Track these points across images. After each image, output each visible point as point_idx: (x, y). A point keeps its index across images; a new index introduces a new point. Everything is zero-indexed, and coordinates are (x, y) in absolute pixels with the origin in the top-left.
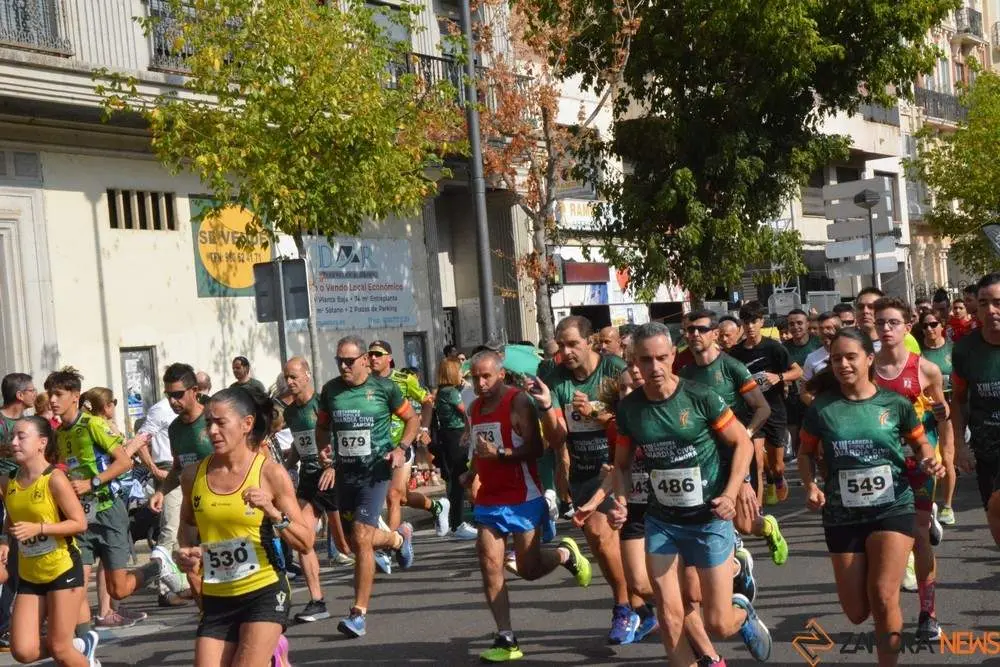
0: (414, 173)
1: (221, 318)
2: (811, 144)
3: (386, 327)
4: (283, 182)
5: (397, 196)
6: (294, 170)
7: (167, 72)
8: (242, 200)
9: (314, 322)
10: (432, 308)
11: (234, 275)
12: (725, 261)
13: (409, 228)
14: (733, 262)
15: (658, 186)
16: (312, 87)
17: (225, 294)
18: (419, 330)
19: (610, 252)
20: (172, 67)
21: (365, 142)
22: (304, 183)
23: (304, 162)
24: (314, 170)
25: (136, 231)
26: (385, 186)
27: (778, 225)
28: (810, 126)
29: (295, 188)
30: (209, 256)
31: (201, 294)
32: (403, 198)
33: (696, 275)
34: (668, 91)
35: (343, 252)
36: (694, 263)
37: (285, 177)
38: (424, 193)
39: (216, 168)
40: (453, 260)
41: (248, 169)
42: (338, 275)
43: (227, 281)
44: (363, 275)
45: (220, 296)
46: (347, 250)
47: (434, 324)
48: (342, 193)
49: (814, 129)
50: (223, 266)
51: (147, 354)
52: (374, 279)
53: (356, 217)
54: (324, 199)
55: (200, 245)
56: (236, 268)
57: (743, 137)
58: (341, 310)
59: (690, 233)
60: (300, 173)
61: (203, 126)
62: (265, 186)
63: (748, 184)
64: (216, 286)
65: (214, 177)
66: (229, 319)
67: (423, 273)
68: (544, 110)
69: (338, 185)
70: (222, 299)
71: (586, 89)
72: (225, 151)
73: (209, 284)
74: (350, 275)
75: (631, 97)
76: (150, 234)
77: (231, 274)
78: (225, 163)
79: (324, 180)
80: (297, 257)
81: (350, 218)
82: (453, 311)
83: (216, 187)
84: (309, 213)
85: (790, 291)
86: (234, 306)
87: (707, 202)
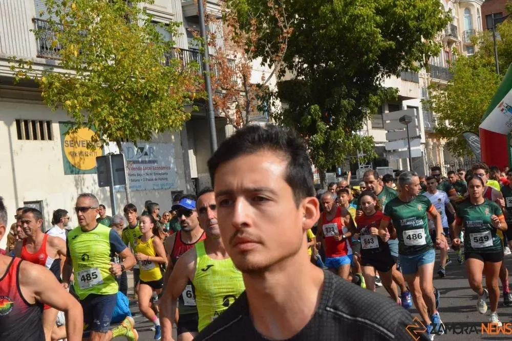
0: (179, 108)
1: (77, 185)
2: (379, 92)
3: (162, 188)
4: (111, 114)
5: (170, 121)
6: (116, 108)
7: (47, 58)
8: (89, 124)
9: (128, 186)
10: (186, 179)
11: (83, 163)
12: (336, 152)
13: (173, 137)
14: (340, 152)
15: (301, 114)
16: (126, 65)
17: (78, 174)
18: (179, 190)
20: (50, 56)
21: (154, 93)
22: (122, 115)
23: (122, 103)
24: (127, 108)
25: (31, 141)
26: (163, 116)
27: (361, 134)
28: (378, 83)
29: (117, 117)
30: (70, 153)
31: (66, 173)
32: (173, 122)
33: (322, 159)
34: (305, 66)
35: (139, 150)
36: (321, 153)
37: (112, 111)
38: (184, 119)
39: (76, 107)
40: (195, 153)
41: (92, 108)
42: (138, 162)
43: (80, 166)
44: (150, 162)
45: (76, 174)
46: (142, 149)
47: (187, 187)
48: (141, 120)
49: (380, 84)
50: (77, 159)
51: (38, 205)
52: (156, 164)
53: (149, 131)
54: (132, 123)
55: (65, 147)
56: (84, 160)
57: (344, 88)
58: (139, 180)
59: (318, 138)
60: (120, 109)
61: (69, 86)
62: (101, 116)
63: (347, 112)
64: (74, 169)
65: (75, 112)
66: (81, 185)
67: (181, 161)
68: (244, 76)
69: (140, 116)
70: (77, 175)
71: (264, 65)
72: (81, 98)
73: (70, 168)
74: (143, 162)
75: (286, 69)
76: (39, 143)
77: (82, 162)
78: (81, 105)
79: (132, 113)
80: (118, 153)
81: (145, 132)
82: (196, 180)
83: (76, 117)
84: (125, 130)
85: (368, 167)
86: (83, 179)
87: (327, 122)
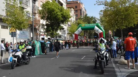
12: (53, 35)
13: (28, 30)
18: (29, 39)
19: (44, 33)
25: (4, 29)
27: (58, 32)
28: (60, 25)
34: (50, 21)
44: (24, 34)
46: (23, 32)
51: (4, 39)
59: (51, 32)
60: (16, 24)
63: (56, 29)
67: (30, 34)
68: (39, 21)
72: (9, 22)
73: (10, 34)
75: (47, 22)
79: (19, 25)
82: (32, 37)
